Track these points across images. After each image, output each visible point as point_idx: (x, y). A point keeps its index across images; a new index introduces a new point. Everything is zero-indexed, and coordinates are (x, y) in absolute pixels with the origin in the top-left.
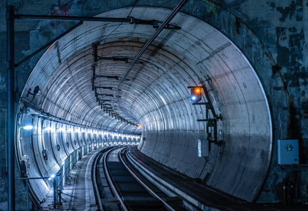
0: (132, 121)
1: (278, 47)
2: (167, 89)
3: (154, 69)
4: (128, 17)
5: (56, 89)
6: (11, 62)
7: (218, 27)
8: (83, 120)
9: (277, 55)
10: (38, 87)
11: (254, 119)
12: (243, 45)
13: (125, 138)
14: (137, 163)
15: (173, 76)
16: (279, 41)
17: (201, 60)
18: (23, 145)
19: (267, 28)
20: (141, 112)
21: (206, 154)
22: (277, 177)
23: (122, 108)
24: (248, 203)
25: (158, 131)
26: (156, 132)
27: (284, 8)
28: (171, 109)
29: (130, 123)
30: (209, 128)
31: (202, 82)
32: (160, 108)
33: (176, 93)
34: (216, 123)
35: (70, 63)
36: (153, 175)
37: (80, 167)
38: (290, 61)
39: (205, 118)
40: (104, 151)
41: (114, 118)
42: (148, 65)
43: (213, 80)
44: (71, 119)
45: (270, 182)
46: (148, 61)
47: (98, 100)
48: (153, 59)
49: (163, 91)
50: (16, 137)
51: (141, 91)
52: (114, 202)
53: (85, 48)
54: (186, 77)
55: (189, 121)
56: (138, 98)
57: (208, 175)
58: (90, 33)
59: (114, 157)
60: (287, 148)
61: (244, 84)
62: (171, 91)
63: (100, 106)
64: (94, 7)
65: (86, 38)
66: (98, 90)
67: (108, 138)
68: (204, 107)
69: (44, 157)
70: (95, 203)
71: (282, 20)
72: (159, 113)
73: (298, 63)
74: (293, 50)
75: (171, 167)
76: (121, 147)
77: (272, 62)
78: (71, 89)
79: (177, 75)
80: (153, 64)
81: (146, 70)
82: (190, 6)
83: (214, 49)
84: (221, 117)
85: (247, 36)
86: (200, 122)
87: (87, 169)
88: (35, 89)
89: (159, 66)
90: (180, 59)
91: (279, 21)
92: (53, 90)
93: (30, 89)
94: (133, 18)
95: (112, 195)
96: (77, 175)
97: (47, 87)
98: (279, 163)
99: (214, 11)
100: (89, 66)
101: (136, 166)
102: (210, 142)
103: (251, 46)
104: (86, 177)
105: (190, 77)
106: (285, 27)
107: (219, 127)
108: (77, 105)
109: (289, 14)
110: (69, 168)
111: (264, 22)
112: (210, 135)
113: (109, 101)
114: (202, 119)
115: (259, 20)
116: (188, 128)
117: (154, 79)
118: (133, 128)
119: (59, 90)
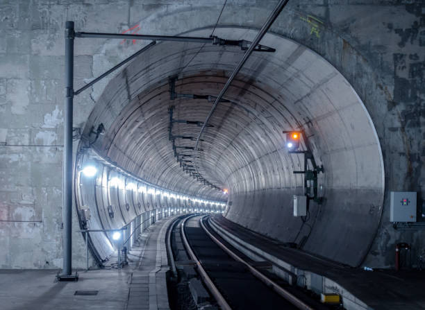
0: (217, 185)
1: (396, 77)
2: (259, 139)
3: (243, 113)
4: (211, 36)
5: (125, 134)
6: (70, 89)
7: (321, 53)
8: (159, 179)
9: (393, 87)
10: (102, 124)
11: (362, 168)
12: (352, 75)
13: (209, 205)
14: (221, 229)
15: (265, 121)
16: (397, 71)
17: (300, 98)
18: (84, 193)
19: (382, 54)
20: (228, 170)
21: (304, 213)
22: (389, 238)
23: (205, 167)
24: (352, 268)
25: (246, 192)
26: (245, 193)
27: (404, 30)
28: (263, 164)
29: (215, 187)
30: (308, 182)
31: (300, 126)
32: (249, 163)
33: (270, 143)
34: (316, 176)
35: (142, 102)
36: (239, 240)
37: (153, 231)
38: (409, 95)
39: (303, 170)
40: (182, 218)
41: (196, 179)
42: (236, 108)
43: (314, 122)
44: (145, 176)
45: (381, 243)
46: (236, 102)
47: (176, 155)
48: (242, 99)
49: (253, 141)
50: (75, 181)
51: (228, 144)
52: (190, 264)
53: (160, 82)
54: (281, 121)
55: (284, 177)
56: (224, 153)
57: (305, 239)
58: (166, 61)
59: (194, 224)
60: (402, 202)
61: (351, 125)
62: (264, 141)
63: (179, 163)
64: (171, 27)
65: (160, 68)
66: (177, 143)
67: (188, 204)
68: (302, 156)
69: (110, 214)
70: (167, 264)
71: (402, 44)
72: (248, 170)
73: (419, 98)
74: (414, 81)
75: (262, 232)
76: (203, 214)
77: (387, 97)
78: (144, 137)
79: (271, 120)
80: (242, 107)
81: (233, 114)
82: (288, 26)
83: (316, 82)
84: (322, 169)
85: (358, 64)
86: (297, 174)
87: (161, 232)
88: (99, 127)
89: (249, 108)
90: (274, 98)
91: (397, 46)
92: (122, 135)
93: (93, 128)
94: (216, 37)
95: (187, 258)
96: (149, 238)
97: (114, 130)
98: (392, 219)
99: (317, 33)
100: (165, 108)
101: (219, 232)
102: (308, 199)
103: (362, 77)
104: (159, 239)
105: (287, 121)
106: (404, 53)
107: (320, 181)
108: (150, 159)
109: (410, 37)
110: (140, 230)
111: (379, 47)
112: (308, 190)
113: (189, 156)
114: (300, 170)
115: (373, 44)
116: (283, 185)
117: (243, 126)
118: (218, 193)
119: (129, 135)
